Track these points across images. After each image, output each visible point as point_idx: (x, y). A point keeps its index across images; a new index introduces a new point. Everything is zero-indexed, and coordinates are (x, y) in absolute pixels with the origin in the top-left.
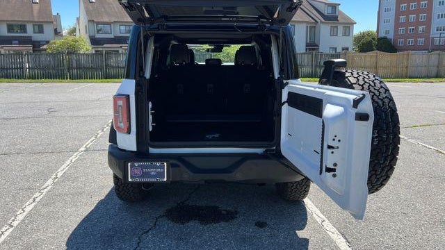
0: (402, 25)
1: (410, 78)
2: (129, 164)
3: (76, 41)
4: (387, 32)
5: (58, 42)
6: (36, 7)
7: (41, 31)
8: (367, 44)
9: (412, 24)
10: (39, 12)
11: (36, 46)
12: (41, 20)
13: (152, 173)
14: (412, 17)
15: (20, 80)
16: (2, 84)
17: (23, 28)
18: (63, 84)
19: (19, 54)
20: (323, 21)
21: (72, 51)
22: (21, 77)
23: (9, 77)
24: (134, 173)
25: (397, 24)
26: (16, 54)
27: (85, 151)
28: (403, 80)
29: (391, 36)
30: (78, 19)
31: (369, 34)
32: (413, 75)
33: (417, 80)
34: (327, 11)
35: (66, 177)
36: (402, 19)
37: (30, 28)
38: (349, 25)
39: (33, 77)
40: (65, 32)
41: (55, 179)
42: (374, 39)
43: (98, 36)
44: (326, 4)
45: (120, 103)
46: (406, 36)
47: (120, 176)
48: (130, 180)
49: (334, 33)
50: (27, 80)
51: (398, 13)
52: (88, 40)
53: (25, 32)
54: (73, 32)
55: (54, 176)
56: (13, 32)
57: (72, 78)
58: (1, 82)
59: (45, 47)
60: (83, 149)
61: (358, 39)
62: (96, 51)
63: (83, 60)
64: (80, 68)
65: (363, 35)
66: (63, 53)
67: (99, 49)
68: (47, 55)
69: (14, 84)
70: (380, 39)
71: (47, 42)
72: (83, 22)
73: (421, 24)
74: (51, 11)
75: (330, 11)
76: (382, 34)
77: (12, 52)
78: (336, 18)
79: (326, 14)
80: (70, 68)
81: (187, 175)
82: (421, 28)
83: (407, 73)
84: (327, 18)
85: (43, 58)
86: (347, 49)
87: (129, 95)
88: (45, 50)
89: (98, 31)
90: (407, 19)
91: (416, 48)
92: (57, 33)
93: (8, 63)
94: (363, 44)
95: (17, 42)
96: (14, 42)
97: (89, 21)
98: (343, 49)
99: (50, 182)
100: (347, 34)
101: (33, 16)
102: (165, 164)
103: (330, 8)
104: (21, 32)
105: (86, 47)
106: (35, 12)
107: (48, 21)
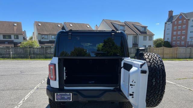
0: (174, 36)
1: (178, 59)
2: (56, 94)
3: (33, 42)
4: (168, 39)
5: (25, 43)
6: (15, 28)
7: (17, 38)
8: (159, 44)
9: (179, 35)
10: (17, 29)
11: (16, 44)
12: (17, 33)
13: (66, 98)
14: (179, 32)
15: (8, 59)
16: (1, 61)
17: (10, 37)
18: (27, 61)
19: (8, 48)
20: (140, 34)
21: (31, 47)
22: (9, 58)
23: (4, 58)
24: (58, 97)
25: (173, 35)
26: (7, 48)
27: (36, 89)
28: (175, 59)
29: (170, 40)
30: (33, 33)
31: (160, 40)
32: (179, 57)
33: (181, 59)
34: (142, 30)
35: (28, 100)
36: (175, 33)
37: (13, 37)
38: (151, 35)
39: (14, 58)
40: (28, 39)
41: (24, 100)
42: (162, 42)
43: (42, 40)
44: (141, 26)
45: (52, 67)
46: (176, 41)
47: (52, 99)
48: (56, 101)
49: (145, 39)
50: (12, 59)
51: (173, 30)
52: (38, 42)
53: (11, 38)
54: (31, 38)
55: (23, 99)
56: (5, 39)
57: (31, 58)
58: (1, 60)
59: (19, 45)
60: (36, 88)
61: (155, 42)
62: (41, 47)
63: (36, 50)
64: (34, 54)
65: (158, 40)
66: (27, 48)
67: (43, 46)
68: (20, 48)
69: (6, 61)
70: (165, 42)
71: (20, 43)
72: (36, 34)
73: (183, 35)
74: (22, 29)
75: (143, 30)
76: (166, 40)
77: (5, 47)
78: (146, 33)
79: (141, 31)
80: (30, 54)
81: (81, 99)
82: (183, 37)
83: (176, 56)
84: (142, 33)
85: (18, 50)
86: (151, 46)
87: (55, 64)
88: (19, 46)
89: (42, 38)
90: (177, 33)
91: (181, 46)
92: (24, 39)
93: (3, 52)
94: (158, 44)
95: (7, 43)
96: (6, 43)
97: (38, 34)
98: (149, 46)
99: (21, 102)
100: (151, 40)
101: (14, 32)
102: (71, 94)
103: (143, 28)
104: (9, 39)
105: (37, 45)
106: (15, 30)
107: (20, 34)
